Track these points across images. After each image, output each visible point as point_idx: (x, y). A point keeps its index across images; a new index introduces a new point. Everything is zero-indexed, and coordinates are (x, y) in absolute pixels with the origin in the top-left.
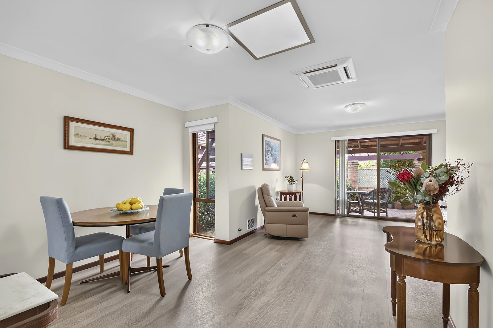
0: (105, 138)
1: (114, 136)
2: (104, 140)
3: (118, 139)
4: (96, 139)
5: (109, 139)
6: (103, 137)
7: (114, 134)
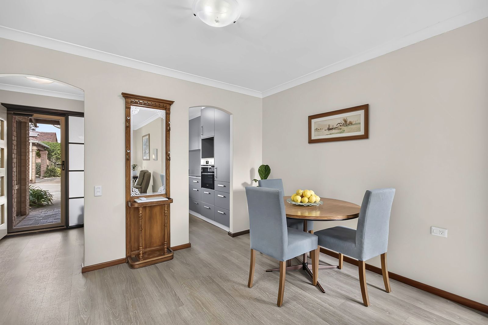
0: (337, 126)
1: (345, 121)
2: (337, 128)
3: (351, 123)
4: (329, 129)
5: (340, 126)
6: (335, 126)
7: (345, 119)
